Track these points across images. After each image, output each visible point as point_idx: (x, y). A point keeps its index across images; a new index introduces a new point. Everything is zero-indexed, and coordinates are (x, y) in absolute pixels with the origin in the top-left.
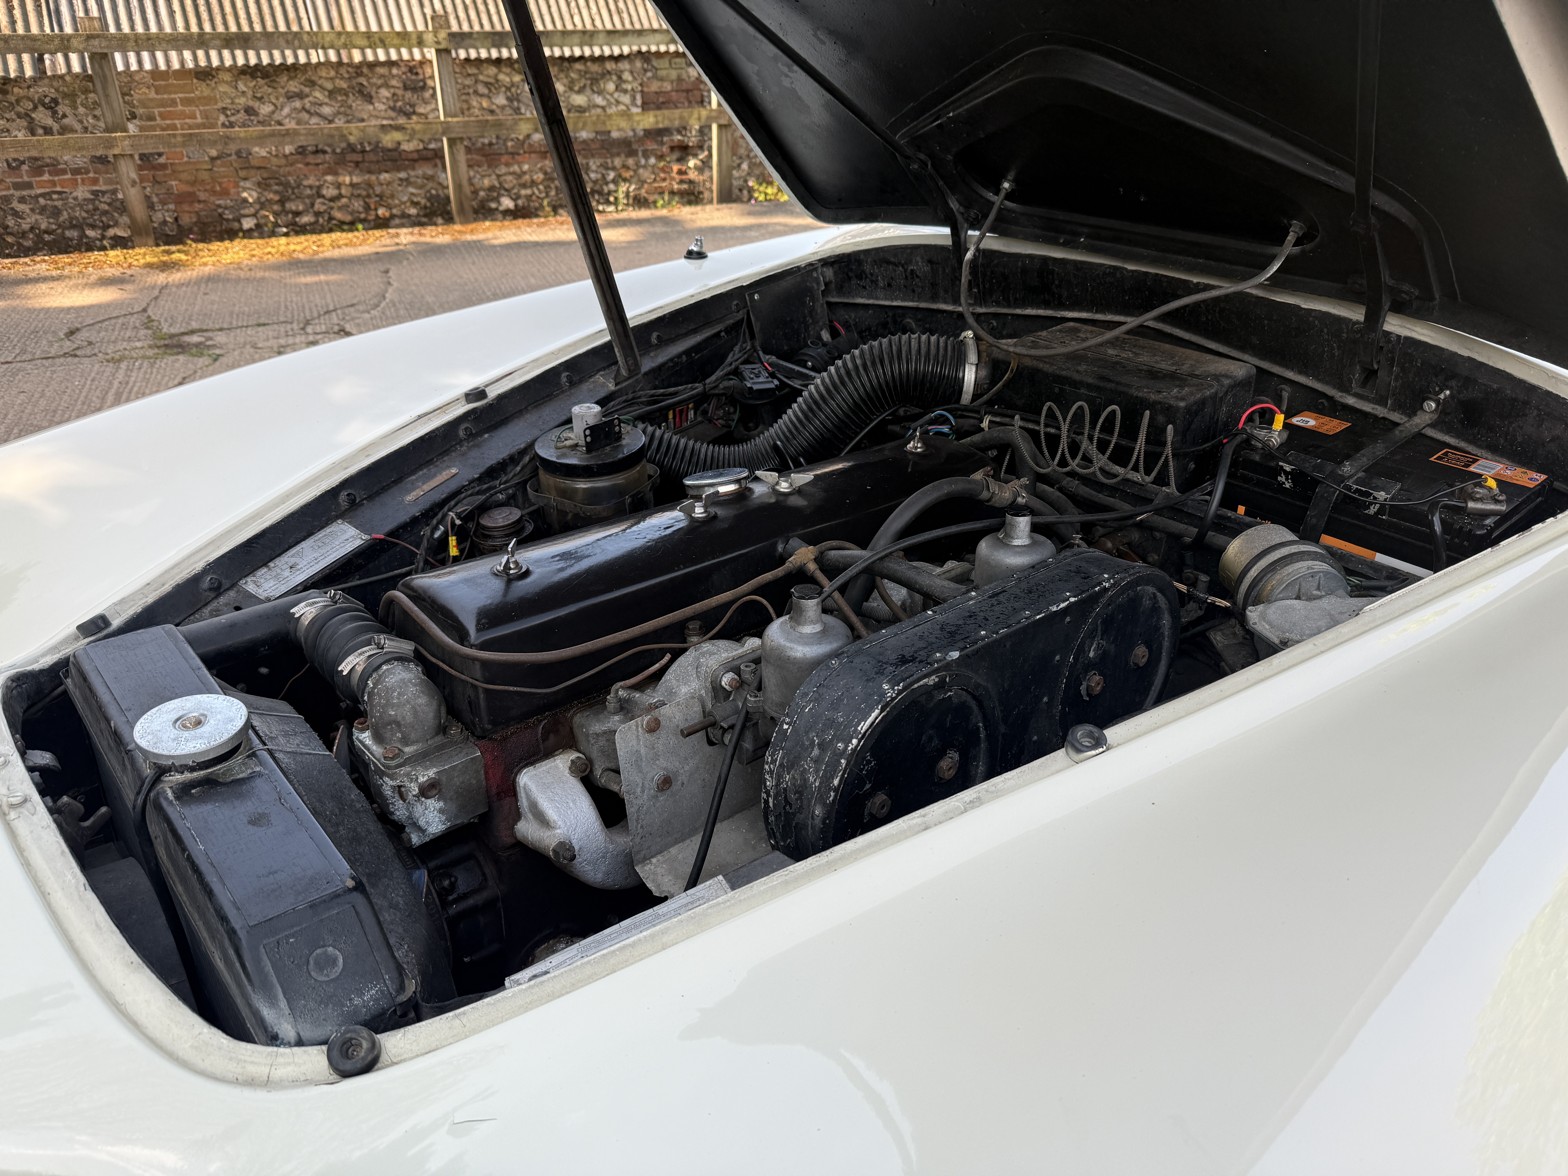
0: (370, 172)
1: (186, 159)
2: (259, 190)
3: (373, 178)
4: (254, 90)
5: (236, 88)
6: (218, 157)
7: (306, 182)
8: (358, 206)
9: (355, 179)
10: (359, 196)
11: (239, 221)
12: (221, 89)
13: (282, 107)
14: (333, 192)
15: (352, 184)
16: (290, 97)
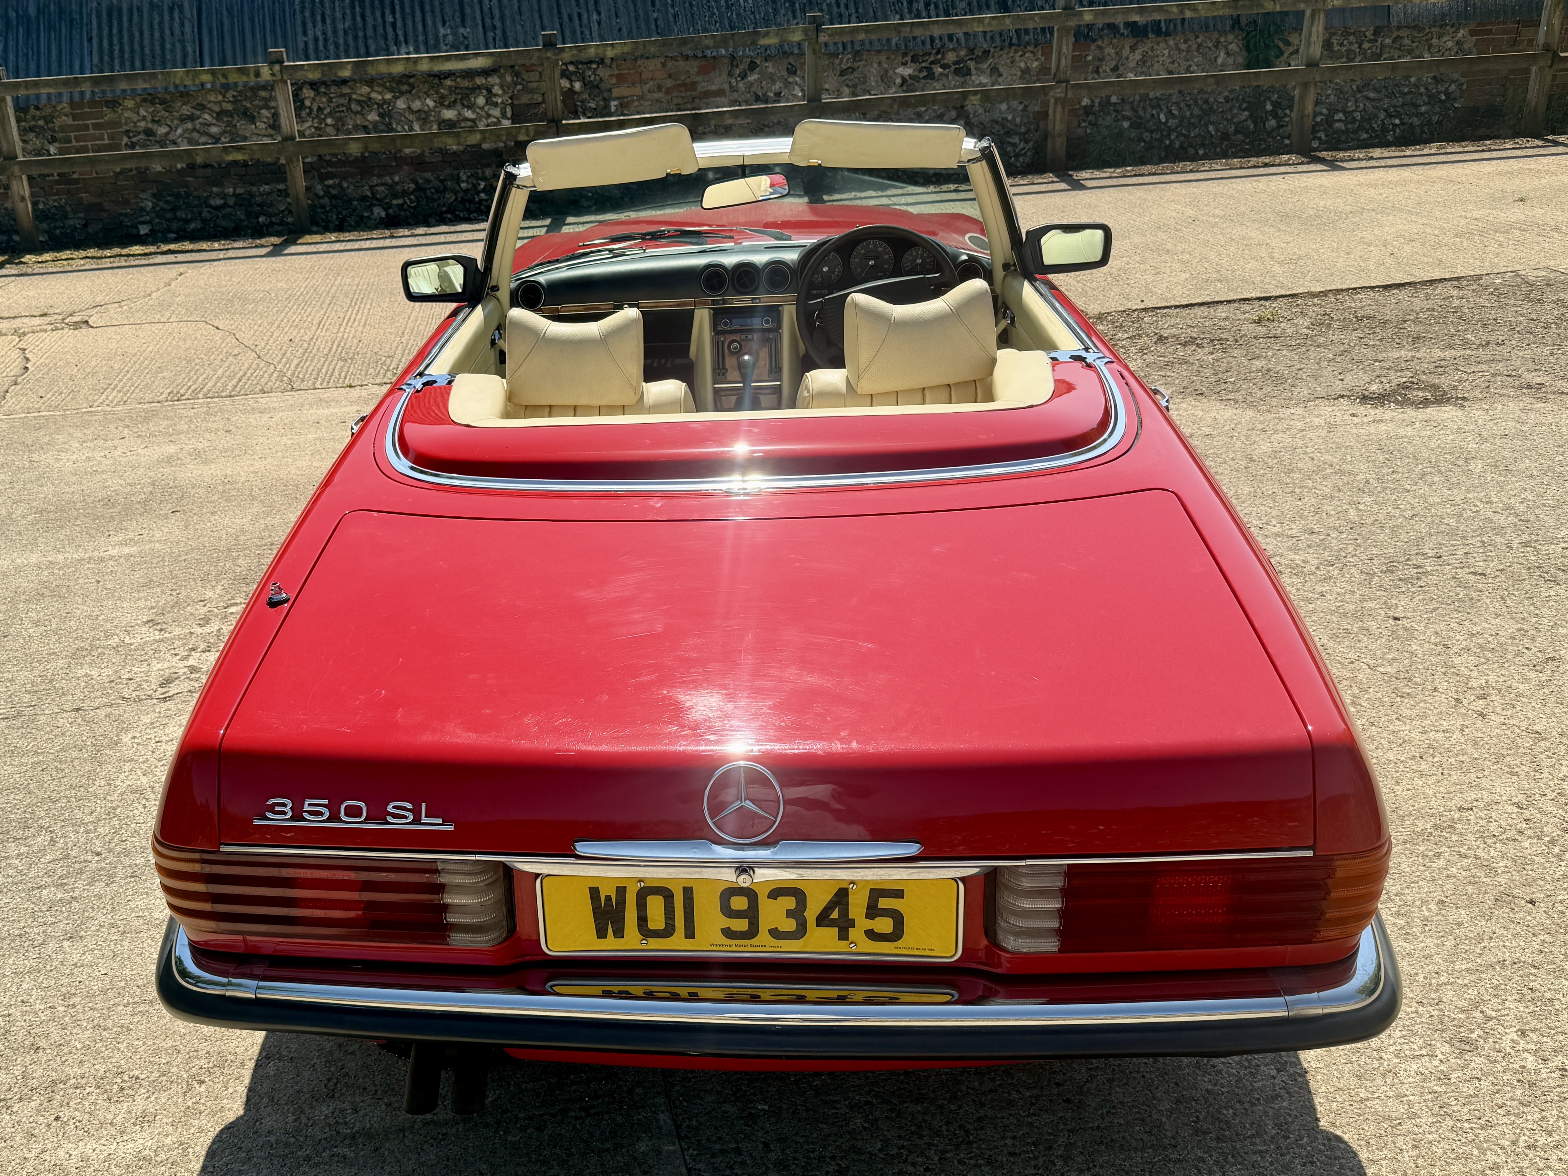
0: (253, 184)
1: (94, 175)
2: (154, 201)
3: (255, 189)
4: (153, 114)
5: (138, 113)
6: (121, 173)
7: (195, 194)
8: (240, 214)
9: (239, 191)
10: (241, 205)
11: (137, 228)
12: (126, 115)
13: (176, 128)
14: (219, 202)
15: (235, 195)
16: (183, 119)
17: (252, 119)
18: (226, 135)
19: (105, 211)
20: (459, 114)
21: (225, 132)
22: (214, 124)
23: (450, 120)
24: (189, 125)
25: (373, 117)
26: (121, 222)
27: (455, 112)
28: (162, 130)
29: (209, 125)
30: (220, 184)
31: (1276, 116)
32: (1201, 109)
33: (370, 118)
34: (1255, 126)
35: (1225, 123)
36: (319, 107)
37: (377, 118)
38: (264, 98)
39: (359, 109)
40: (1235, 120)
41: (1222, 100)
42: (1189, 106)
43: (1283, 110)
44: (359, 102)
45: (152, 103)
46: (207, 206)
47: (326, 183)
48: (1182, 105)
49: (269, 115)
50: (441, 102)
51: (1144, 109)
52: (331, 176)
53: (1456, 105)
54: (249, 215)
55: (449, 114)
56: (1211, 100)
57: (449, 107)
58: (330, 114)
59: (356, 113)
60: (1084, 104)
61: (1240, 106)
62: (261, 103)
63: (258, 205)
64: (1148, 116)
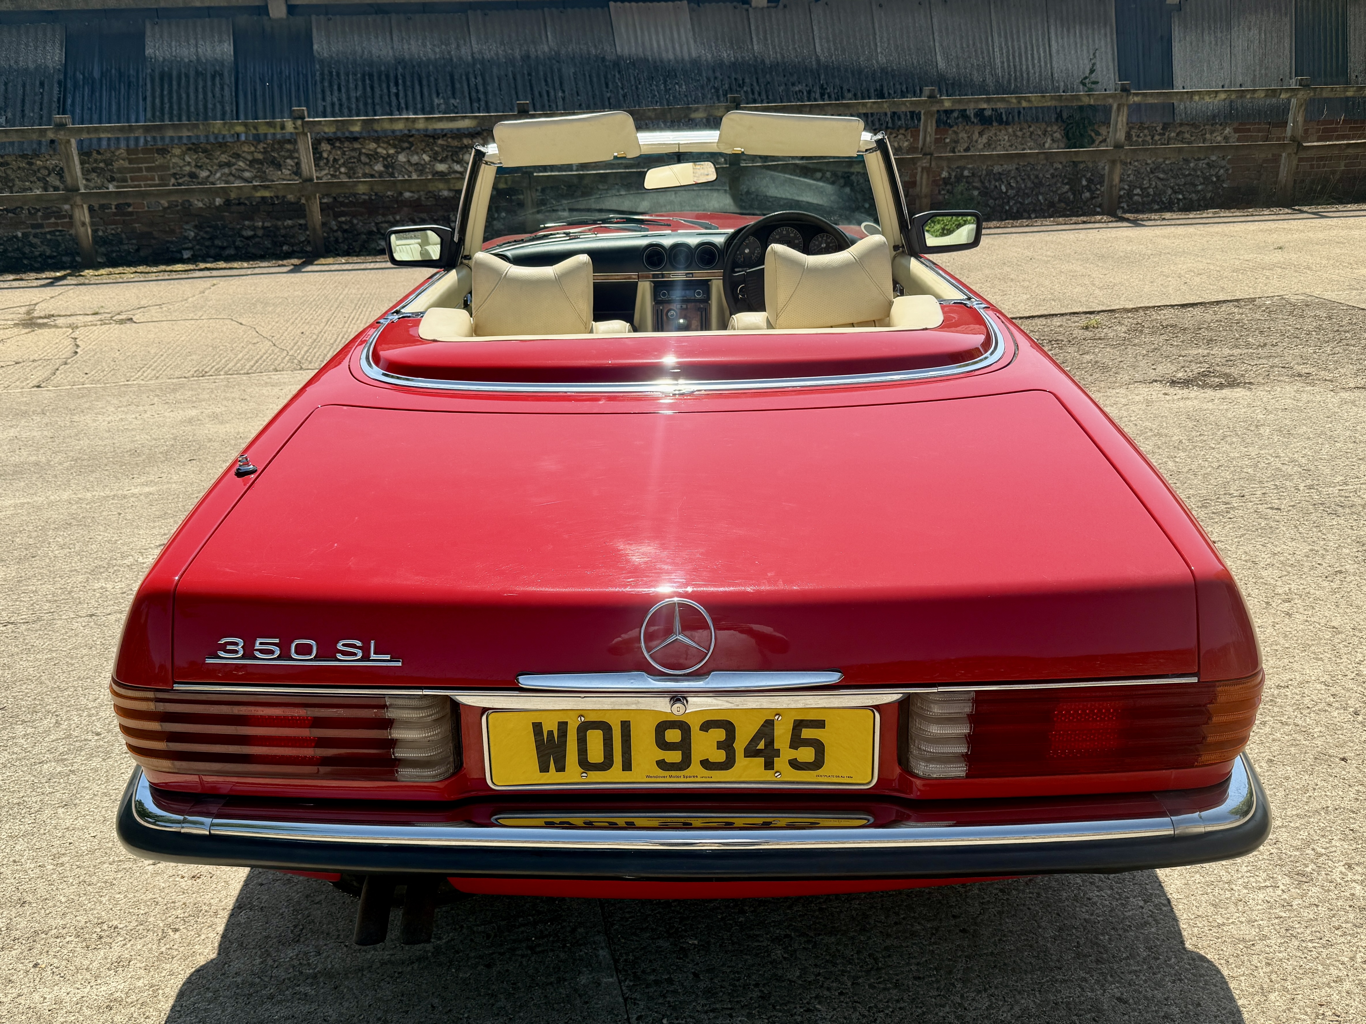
0: (278, 219)
1: (146, 209)
2: (196, 231)
3: (280, 223)
4: (197, 160)
5: (184, 160)
6: (168, 208)
7: (230, 226)
8: (267, 243)
9: (266, 224)
10: (268, 236)
11: (181, 253)
12: (174, 161)
13: (216, 172)
14: (250, 233)
15: (263, 228)
16: (221, 166)
17: (279, 166)
18: (257, 179)
19: (155, 238)
20: (450, 167)
21: (256, 177)
22: (247, 170)
23: (442, 172)
24: (226, 170)
25: (379, 167)
26: (168, 248)
27: (447, 166)
28: (204, 174)
29: (243, 171)
30: (251, 219)
31: (1089, 190)
32: (1033, 182)
33: (376, 168)
34: (1074, 197)
35: (1052, 194)
36: (335, 159)
37: (382, 169)
38: (288, 150)
39: (368, 161)
40: (1059, 192)
41: (1049, 176)
42: (1023, 180)
43: (1095, 185)
44: (367, 155)
45: (196, 151)
46: (239, 237)
47: (339, 219)
48: (1019, 179)
49: (293, 164)
50: (434, 158)
51: (989, 181)
52: (343, 214)
53: (1225, 185)
54: (275, 243)
55: (441, 167)
56: (1041, 175)
57: (441, 161)
58: (344, 165)
59: (365, 164)
60: (943, 176)
61: (1063, 181)
62: (287, 154)
63: (283, 236)
64: (992, 187)
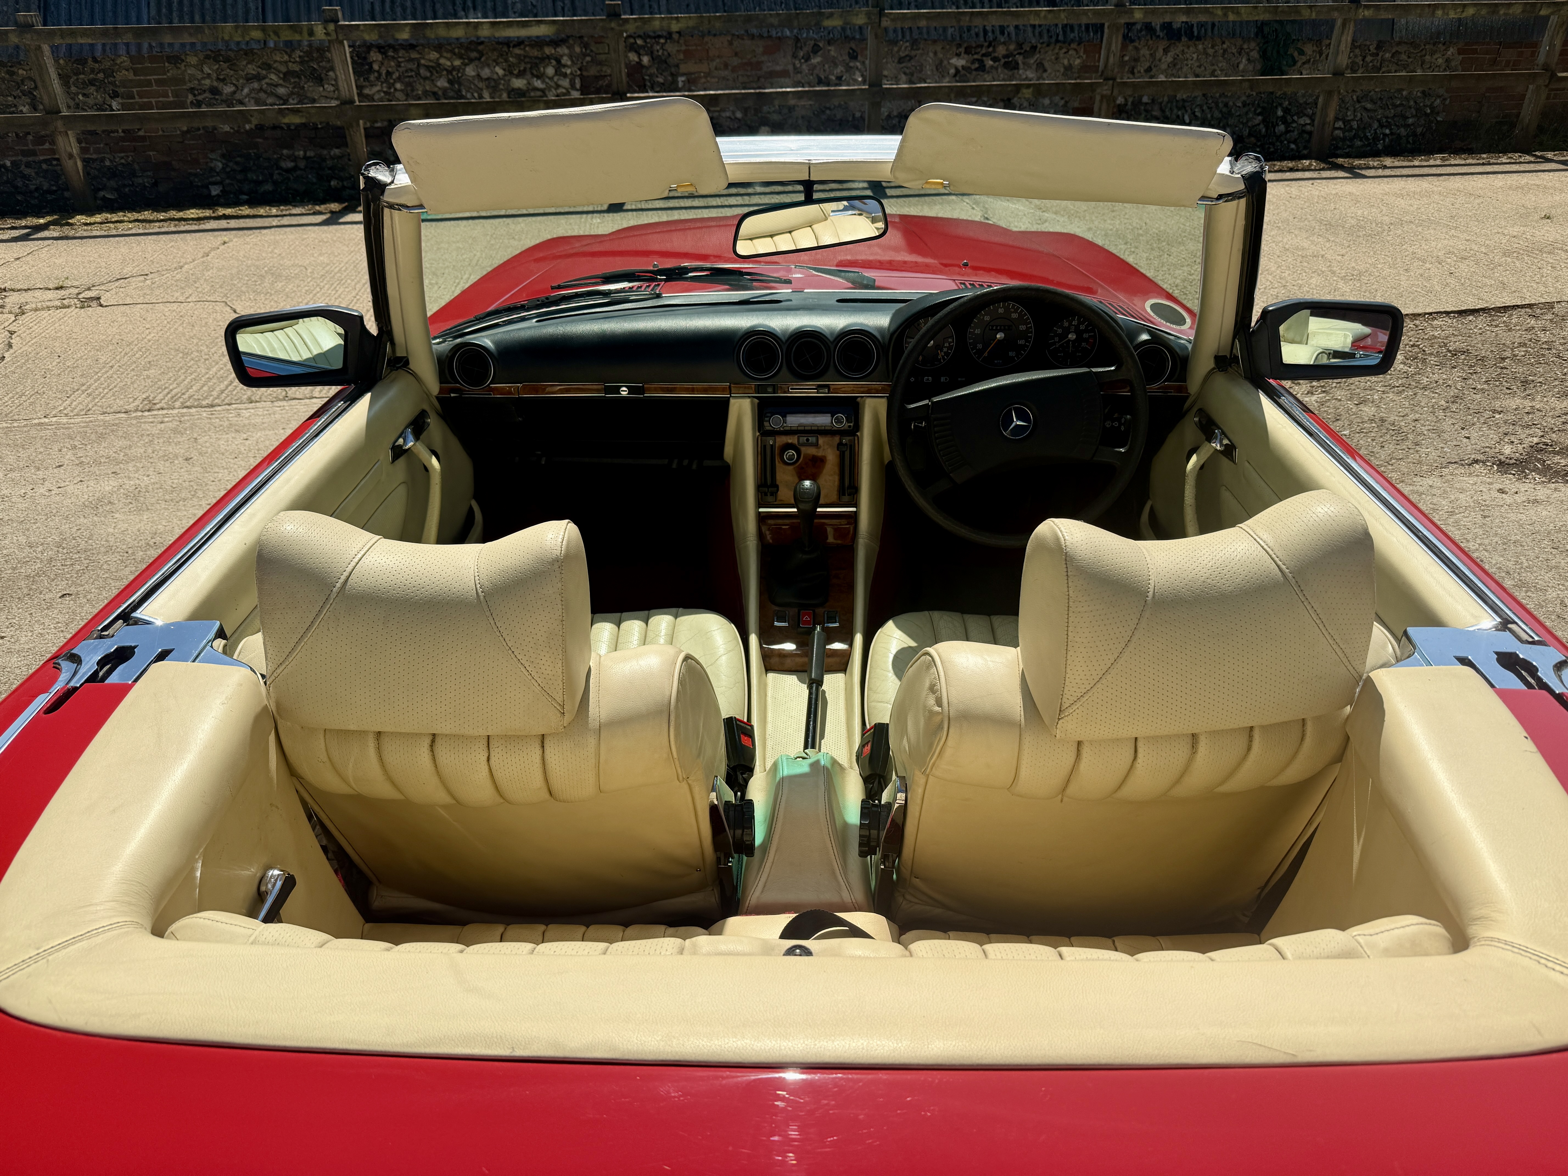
0: (323, 148)
1: (161, 133)
2: (224, 161)
3: (325, 152)
4: (218, 72)
5: (202, 71)
6: (188, 132)
7: (266, 155)
8: (312, 178)
9: (309, 154)
10: (312, 168)
11: (208, 188)
12: (189, 72)
13: (243, 88)
14: (290, 165)
15: (305, 158)
16: (248, 79)
18: (293, 96)
19: (174, 170)
20: (529, 83)
21: (292, 93)
22: (281, 85)
23: (519, 89)
24: (256, 85)
25: (442, 83)
26: (192, 182)
27: (525, 82)
28: (228, 89)
29: (276, 86)
30: (290, 147)
31: (1285, 122)
32: (1221, 112)
33: (439, 84)
35: (1241, 126)
36: (388, 71)
37: (446, 85)
39: (428, 75)
41: (1240, 104)
42: (1210, 108)
43: (1292, 116)
44: (428, 68)
45: (216, 61)
46: (277, 169)
48: (1205, 107)
50: (510, 71)
51: (1171, 109)
53: (1439, 119)
54: (320, 178)
55: (518, 83)
56: (1231, 103)
57: (518, 76)
58: (399, 79)
59: (425, 79)
61: (1255, 110)
62: (328, 65)
63: (329, 169)
